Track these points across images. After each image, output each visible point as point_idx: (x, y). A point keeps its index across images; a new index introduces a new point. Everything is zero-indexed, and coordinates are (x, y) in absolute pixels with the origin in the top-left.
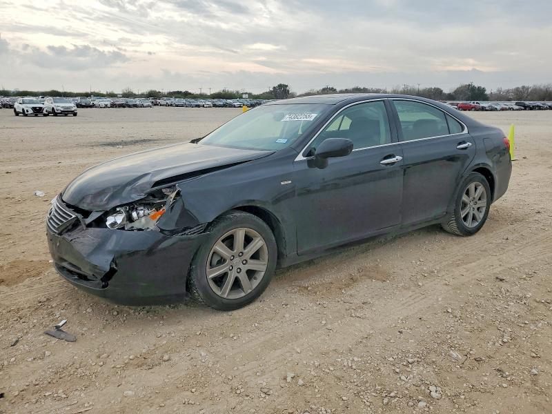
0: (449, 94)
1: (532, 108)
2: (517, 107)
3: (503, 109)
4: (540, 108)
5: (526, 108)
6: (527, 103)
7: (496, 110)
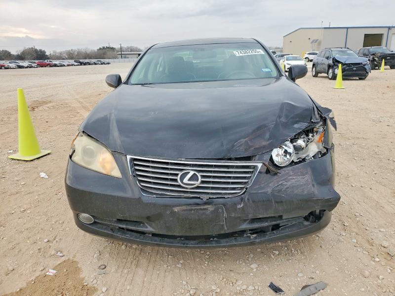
0: (18, 55)
1: (85, 64)
2: (76, 64)
3: (68, 65)
4: (89, 64)
5: (81, 64)
6: (81, 60)
7: (64, 66)
